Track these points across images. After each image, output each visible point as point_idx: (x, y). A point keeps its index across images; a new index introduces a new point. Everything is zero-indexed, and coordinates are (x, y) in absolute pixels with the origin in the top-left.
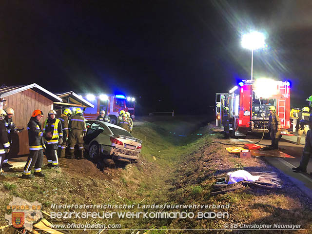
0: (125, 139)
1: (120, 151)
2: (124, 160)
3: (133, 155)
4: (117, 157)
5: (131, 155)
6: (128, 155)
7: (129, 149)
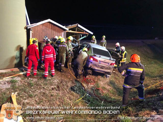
0: (100, 57)
1: (96, 65)
2: (99, 72)
3: (107, 69)
4: (94, 69)
5: (105, 69)
6: (103, 68)
7: (103, 65)
